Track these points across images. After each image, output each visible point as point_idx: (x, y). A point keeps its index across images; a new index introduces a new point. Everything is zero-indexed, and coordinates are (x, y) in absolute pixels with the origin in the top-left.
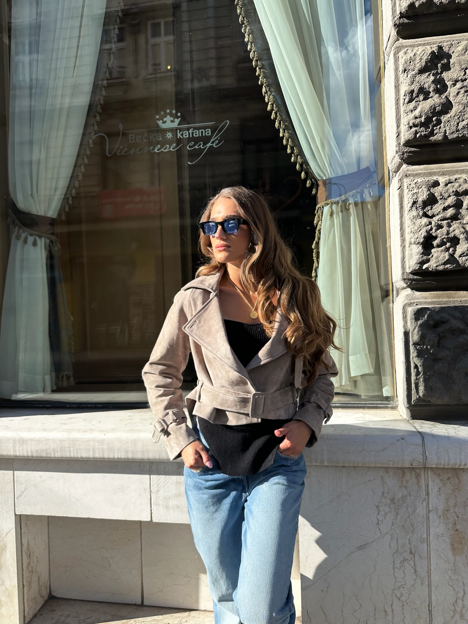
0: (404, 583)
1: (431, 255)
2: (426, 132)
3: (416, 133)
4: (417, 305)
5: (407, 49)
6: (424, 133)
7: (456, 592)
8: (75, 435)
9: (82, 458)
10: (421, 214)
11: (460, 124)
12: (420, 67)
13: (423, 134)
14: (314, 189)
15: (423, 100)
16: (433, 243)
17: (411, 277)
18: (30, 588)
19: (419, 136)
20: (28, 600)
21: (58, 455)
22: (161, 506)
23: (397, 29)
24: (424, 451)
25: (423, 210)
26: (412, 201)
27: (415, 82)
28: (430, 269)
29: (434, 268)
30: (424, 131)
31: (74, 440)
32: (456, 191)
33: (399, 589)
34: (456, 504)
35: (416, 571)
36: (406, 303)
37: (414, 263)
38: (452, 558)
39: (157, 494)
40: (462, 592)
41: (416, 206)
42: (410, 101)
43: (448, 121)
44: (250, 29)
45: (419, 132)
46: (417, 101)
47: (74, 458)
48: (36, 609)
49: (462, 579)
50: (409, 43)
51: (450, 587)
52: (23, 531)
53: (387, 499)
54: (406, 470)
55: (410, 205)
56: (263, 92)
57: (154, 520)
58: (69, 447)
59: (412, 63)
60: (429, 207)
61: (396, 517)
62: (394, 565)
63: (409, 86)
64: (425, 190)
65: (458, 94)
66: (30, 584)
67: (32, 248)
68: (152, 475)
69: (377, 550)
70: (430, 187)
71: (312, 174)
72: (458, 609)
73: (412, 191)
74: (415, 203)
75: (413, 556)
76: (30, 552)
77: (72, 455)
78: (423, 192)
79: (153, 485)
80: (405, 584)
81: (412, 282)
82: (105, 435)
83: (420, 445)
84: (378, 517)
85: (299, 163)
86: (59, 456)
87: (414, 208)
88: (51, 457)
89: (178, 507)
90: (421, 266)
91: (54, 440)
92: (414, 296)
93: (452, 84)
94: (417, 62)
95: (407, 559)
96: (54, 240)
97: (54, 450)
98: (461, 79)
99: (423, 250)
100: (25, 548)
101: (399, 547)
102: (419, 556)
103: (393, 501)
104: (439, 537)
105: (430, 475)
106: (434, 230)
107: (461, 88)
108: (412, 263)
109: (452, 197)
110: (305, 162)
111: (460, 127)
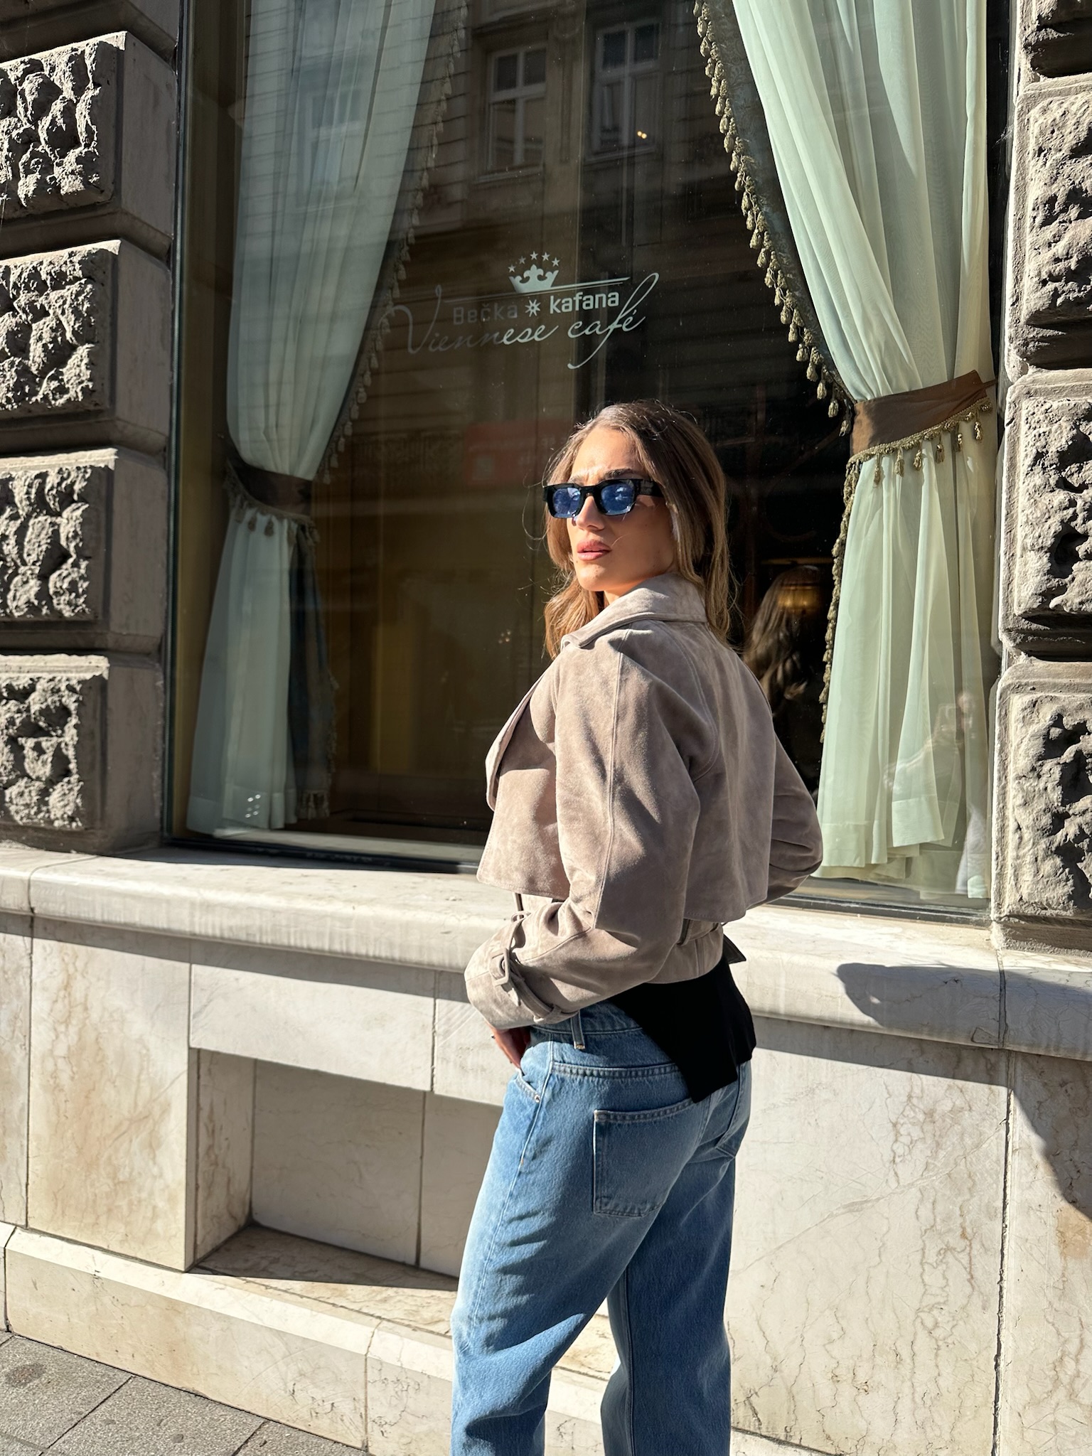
0: (942, 1301)
1: (1070, 576)
2: (1079, 291)
3: (1056, 294)
4: (1034, 689)
5: (1050, 99)
6: (1076, 294)
7: (1062, 1340)
8: (301, 904)
9: (310, 949)
10: (1052, 482)
12: (1075, 142)
13: (1072, 296)
14: (845, 422)
15: (1076, 219)
16: (1077, 549)
17: (1025, 624)
18: (209, 1195)
19: (1063, 303)
20: (205, 1216)
21: (268, 939)
22: (451, 1064)
23: (1032, 55)
24: (1003, 1014)
25: (1060, 472)
26: (1035, 451)
27: (1060, 178)
28: (1067, 610)
29: (1074, 607)
30: (1075, 291)
31: (298, 913)
33: (931, 1310)
34: (1076, 1142)
35: (972, 1277)
36: (1010, 685)
37: (1030, 594)
38: (1058, 1262)
39: (445, 1038)
40: (1077, 1341)
41: (1043, 464)
42: (1047, 221)
44: (722, 68)
45: (1063, 292)
46: (1064, 222)
47: (296, 947)
48: (219, 1237)
49: (1079, 1313)
50: (1057, 86)
51: (1050, 1325)
52: (202, 1082)
53: (917, 1110)
54: (965, 1053)
55: (1029, 461)
56: (743, 207)
57: (438, 1091)
58: (288, 926)
59: (1056, 132)
60: (1074, 467)
61: (936, 1152)
62: (923, 1257)
63: (1045, 188)
64: (1065, 425)
66: (210, 1187)
67: (263, 538)
68: (438, 998)
69: (887, 1218)
70: (1080, 420)
71: (840, 387)
72: (1065, 1379)
73: (1037, 430)
74: (1039, 456)
75: (968, 1243)
76: (214, 1126)
77: (292, 943)
78: (1061, 432)
79: (439, 1020)
80: (944, 1303)
81: (1024, 639)
82: (354, 908)
83: (993, 998)
84: (895, 1148)
85: (813, 363)
86: (269, 941)
87: (1038, 468)
88: (255, 943)
89: (483, 1070)
90: (1045, 600)
91: (261, 910)
92: (1030, 669)
94: (1068, 131)
95: (955, 1249)
96: (307, 525)
97: (260, 929)
99: (1050, 565)
100: (204, 1114)
101: (938, 1220)
102: (983, 1245)
103: (932, 1116)
104: (1031, 1212)
105: (1019, 1071)
106: (1079, 520)
108: (1026, 593)
110: (828, 362)
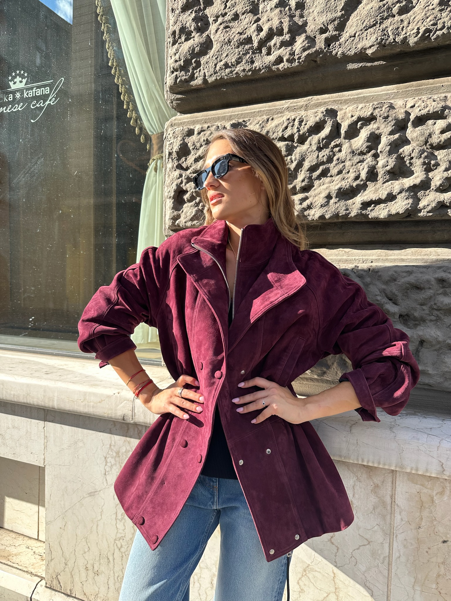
1: (182, 210)
2: (186, 76)
3: (176, 78)
6: (185, 77)
10: (175, 166)
11: (218, 65)
12: (182, 5)
13: (183, 78)
14: (148, 145)
15: (184, 42)
16: (184, 197)
19: (180, 82)
24: (134, 408)
25: (179, 161)
26: (169, 152)
27: (178, 22)
28: (181, 225)
29: (184, 224)
32: (207, 139)
33: (120, 539)
41: (172, 158)
43: (207, 63)
45: (180, 76)
46: (181, 43)
53: (113, 451)
54: (130, 427)
56: (107, 48)
60: (183, 159)
62: (116, 516)
63: (173, 26)
64: (179, 139)
65: (217, 31)
69: (103, 499)
70: (185, 136)
71: (144, 128)
73: (170, 142)
74: (170, 154)
78: (177, 142)
80: (124, 537)
83: (131, 401)
84: (105, 468)
85: (133, 119)
87: (170, 160)
90: (174, 221)
93: (214, 20)
98: (221, 14)
99: (173, 205)
103: (118, 454)
106: (184, 184)
107: (221, 24)
108: (168, 218)
109: (204, 146)
110: (139, 118)
111: (218, 68)
